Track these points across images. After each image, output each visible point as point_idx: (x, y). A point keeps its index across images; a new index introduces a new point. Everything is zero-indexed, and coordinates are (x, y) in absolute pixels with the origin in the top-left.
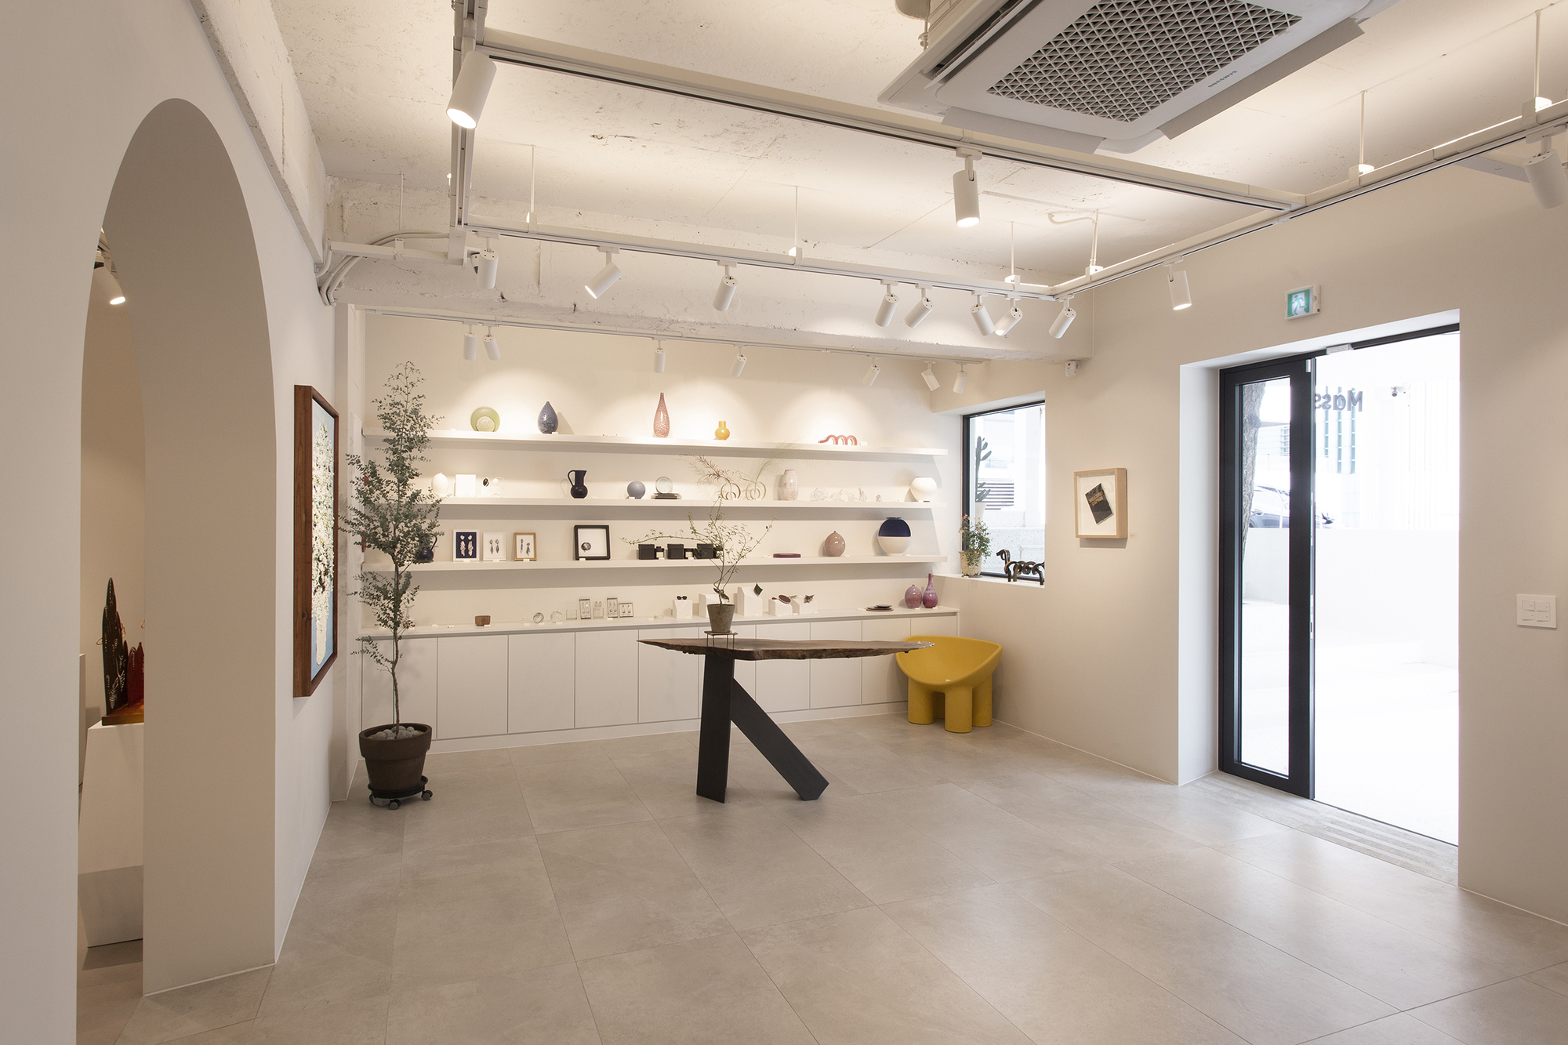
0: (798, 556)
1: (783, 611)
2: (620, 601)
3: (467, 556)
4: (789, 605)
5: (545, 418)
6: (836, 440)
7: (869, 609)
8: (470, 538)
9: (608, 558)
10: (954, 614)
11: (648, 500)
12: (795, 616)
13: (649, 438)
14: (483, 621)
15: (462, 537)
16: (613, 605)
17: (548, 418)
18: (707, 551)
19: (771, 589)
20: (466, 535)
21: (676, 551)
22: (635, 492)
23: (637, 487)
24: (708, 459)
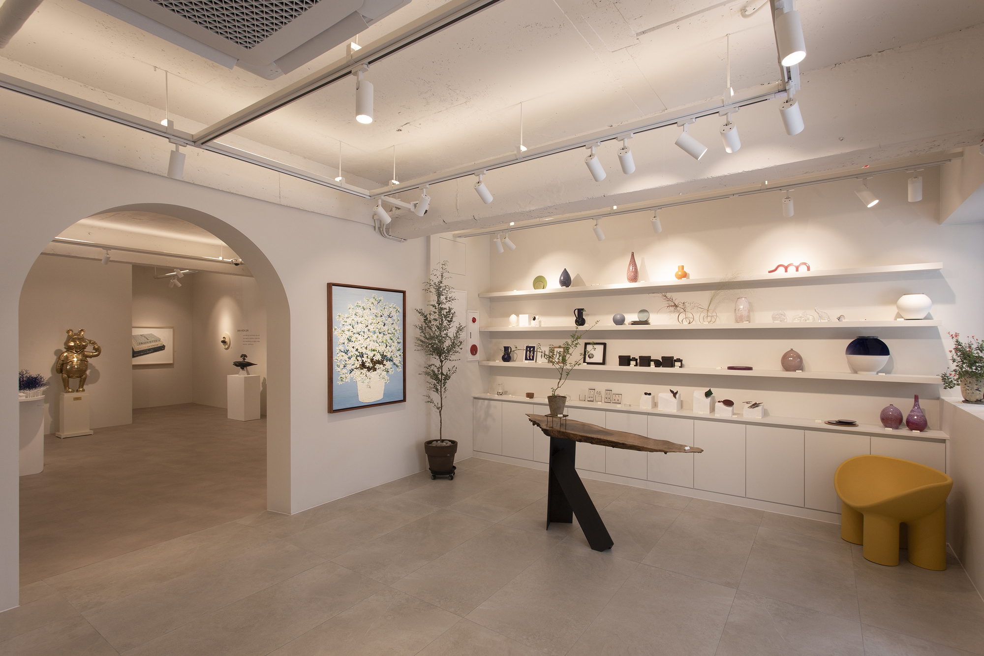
0: (750, 369)
1: (723, 412)
2: (613, 392)
3: (530, 359)
4: (730, 409)
5: (562, 278)
6: (786, 268)
7: (830, 423)
8: (532, 349)
9: (604, 363)
10: (943, 441)
11: (627, 326)
12: (735, 418)
13: (625, 284)
14: (530, 395)
15: (528, 349)
16: (608, 394)
17: (564, 279)
18: (668, 362)
19: (720, 393)
20: (530, 347)
21: (645, 361)
22: (620, 321)
23: (618, 317)
24: (669, 295)
